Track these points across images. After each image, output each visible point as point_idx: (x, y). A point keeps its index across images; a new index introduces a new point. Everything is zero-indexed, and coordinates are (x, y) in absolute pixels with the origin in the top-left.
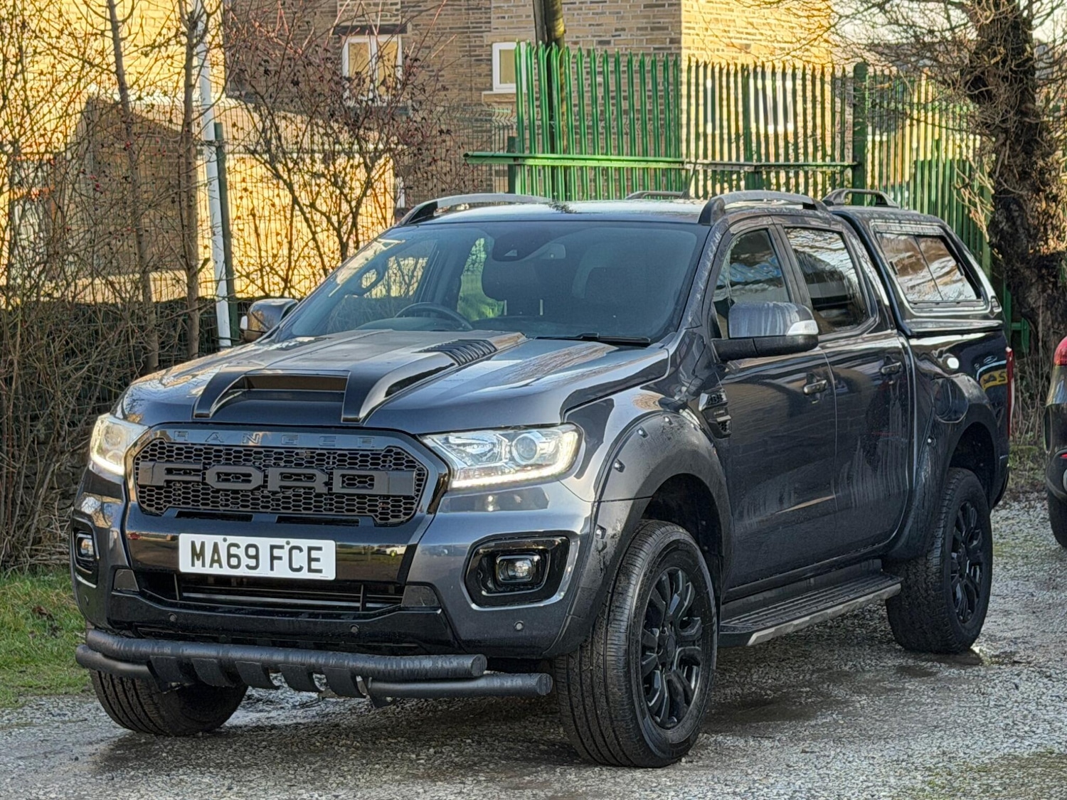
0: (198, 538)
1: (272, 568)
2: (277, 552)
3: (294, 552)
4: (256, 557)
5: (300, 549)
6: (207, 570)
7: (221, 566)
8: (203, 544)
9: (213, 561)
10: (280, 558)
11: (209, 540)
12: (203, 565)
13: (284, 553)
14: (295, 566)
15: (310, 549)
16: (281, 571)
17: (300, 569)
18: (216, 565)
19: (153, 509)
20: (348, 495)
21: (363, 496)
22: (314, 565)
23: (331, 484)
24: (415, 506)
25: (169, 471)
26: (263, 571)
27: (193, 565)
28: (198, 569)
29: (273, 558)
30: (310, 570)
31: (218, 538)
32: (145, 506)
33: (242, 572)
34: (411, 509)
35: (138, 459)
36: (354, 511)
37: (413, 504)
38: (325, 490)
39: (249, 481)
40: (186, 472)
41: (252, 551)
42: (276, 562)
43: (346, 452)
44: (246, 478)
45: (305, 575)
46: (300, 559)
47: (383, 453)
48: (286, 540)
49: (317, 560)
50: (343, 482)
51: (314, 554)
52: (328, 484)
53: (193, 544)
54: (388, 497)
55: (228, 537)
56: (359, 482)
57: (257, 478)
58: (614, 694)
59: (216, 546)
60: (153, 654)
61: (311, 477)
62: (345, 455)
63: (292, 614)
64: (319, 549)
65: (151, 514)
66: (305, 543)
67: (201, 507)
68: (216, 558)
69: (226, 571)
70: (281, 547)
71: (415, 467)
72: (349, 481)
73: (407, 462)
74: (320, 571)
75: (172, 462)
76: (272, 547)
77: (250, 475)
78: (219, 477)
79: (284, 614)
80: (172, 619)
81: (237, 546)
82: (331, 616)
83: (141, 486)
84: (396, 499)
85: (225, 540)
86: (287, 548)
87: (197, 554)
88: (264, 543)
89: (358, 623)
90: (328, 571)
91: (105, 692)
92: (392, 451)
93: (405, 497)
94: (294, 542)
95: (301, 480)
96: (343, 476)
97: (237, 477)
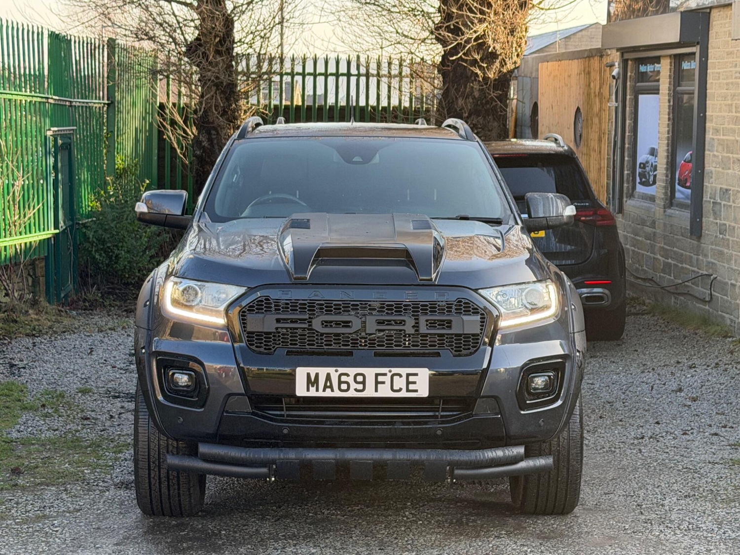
0: (313, 371)
1: (376, 390)
2: (380, 379)
3: (395, 378)
4: (363, 383)
5: (400, 376)
6: (320, 394)
7: (332, 390)
8: (317, 375)
9: (325, 387)
10: (383, 383)
11: (323, 372)
12: (317, 390)
13: (387, 379)
14: (395, 388)
15: (408, 375)
16: (385, 392)
17: (400, 390)
18: (328, 390)
19: (262, 350)
20: (430, 334)
21: (442, 335)
22: (411, 387)
23: (418, 327)
24: (479, 341)
25: (278, 321)
26: (370, 392)
27: (308, 390)
28: (313, 393)
29: (377, 383)
30: (408, 390)
31: (331, 370)
32: (253, 347)
33: (351, 394)
34: (478, 343)
35: (244, 312)
36: (435, 346)
37: (478, 339)
38: (412, 331)
39: (349, 326)
40: (293, 321)
41: (360, 379)
42: (379, 386)
43: (427, 303)
44: (347, 324)
45: (404, 394)
46: (400, 383)
47: (455, 303)
48: (388, 369)
49: (414, 383)
50: (427, 325)
51: (411, 379)
52: (416, 326)
53: (308, 375)
54: (460, 335)
55: (338, 369)
56: (439, 325)
57: (356, 324)
58: (573, 466)
59: (328, 376)
60: (280, 459)
61: (402, 323)
62: (427, 306)
63: (389, 424)
64: (416, 375)
65: (260, 353)
66: (404, 371)
67: (307, 347)
68: (328, 384)
69: (337, 394)
70: (385, 375)
71: (478, 313)
72: (432, 324)
73: (473, 309)
74: (416, 391)
75: (279, 313)
76: (377, 375)
77: (349, 322)
78: (323, 324)
79: (383, 424)
80: (285, 431)
81: (347, 375)
82: (419, 423)
83: (249, 333)
84: (467, 336)
85: (336, 371)
86: (389, 375)
87: (312, 382)
88: (370, 373)
89: (443, 428)
90: (423, 390)
91: (150, 488)
92: (461, 302)
93: (473, 335)
94: (395, 370)
95: (391, 324)
96: (427, 321)
97: (338, 324)
